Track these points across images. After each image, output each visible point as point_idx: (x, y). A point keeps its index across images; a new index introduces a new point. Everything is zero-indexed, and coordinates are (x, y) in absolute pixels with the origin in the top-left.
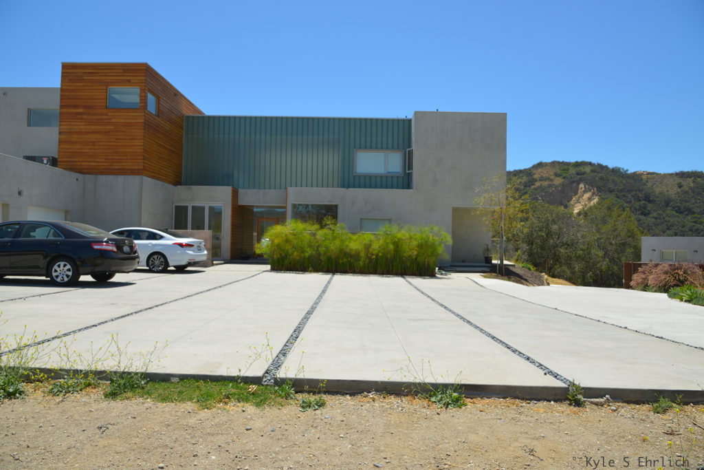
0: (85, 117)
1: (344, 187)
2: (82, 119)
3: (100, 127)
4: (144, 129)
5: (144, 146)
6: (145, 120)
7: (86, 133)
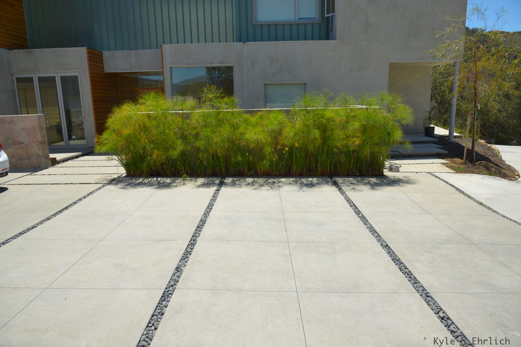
1: (241, 42)
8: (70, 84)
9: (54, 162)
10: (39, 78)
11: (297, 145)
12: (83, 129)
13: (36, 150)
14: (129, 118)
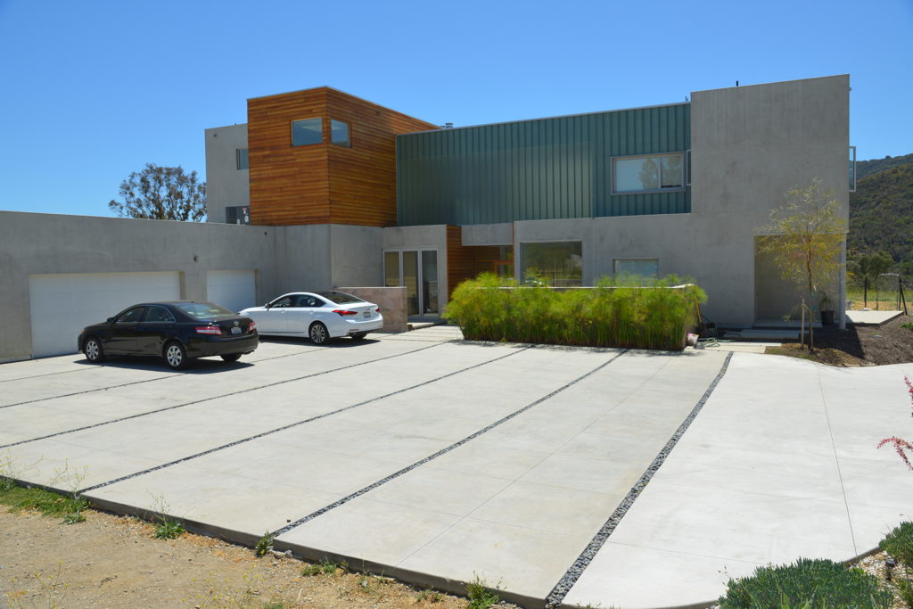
0: (272, 159)
2: (268, 162)
3: (286, 170)
4: (329, 168)
5: (329, 188)
6: (329, 156)
7: (273, 178)
8: (430, 258)
9: (411, 328)
10: (404, 253)
11: (599, 318)
12: (437, 302)
13: (398, 316)
14: (468, 292)
